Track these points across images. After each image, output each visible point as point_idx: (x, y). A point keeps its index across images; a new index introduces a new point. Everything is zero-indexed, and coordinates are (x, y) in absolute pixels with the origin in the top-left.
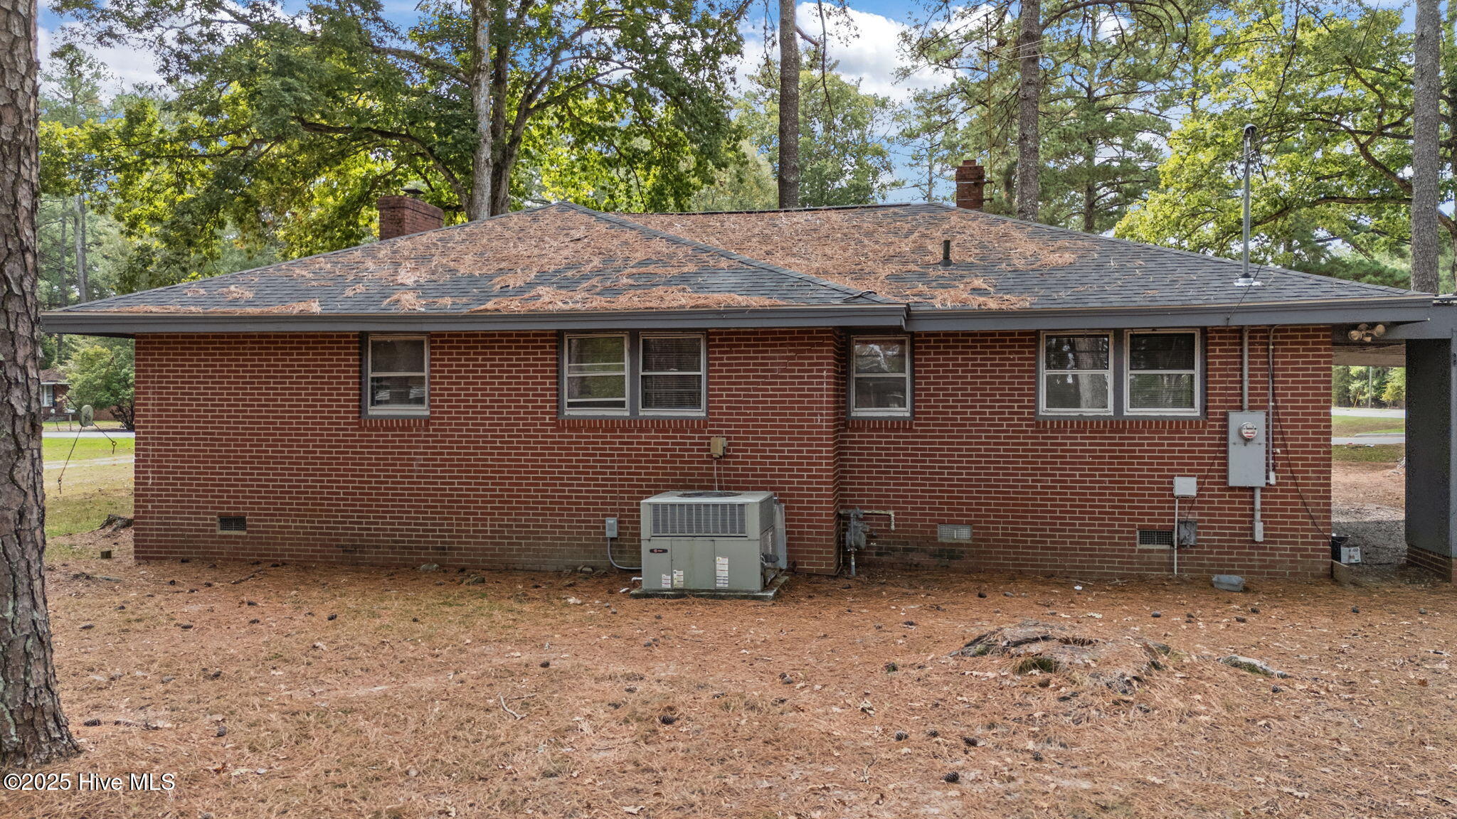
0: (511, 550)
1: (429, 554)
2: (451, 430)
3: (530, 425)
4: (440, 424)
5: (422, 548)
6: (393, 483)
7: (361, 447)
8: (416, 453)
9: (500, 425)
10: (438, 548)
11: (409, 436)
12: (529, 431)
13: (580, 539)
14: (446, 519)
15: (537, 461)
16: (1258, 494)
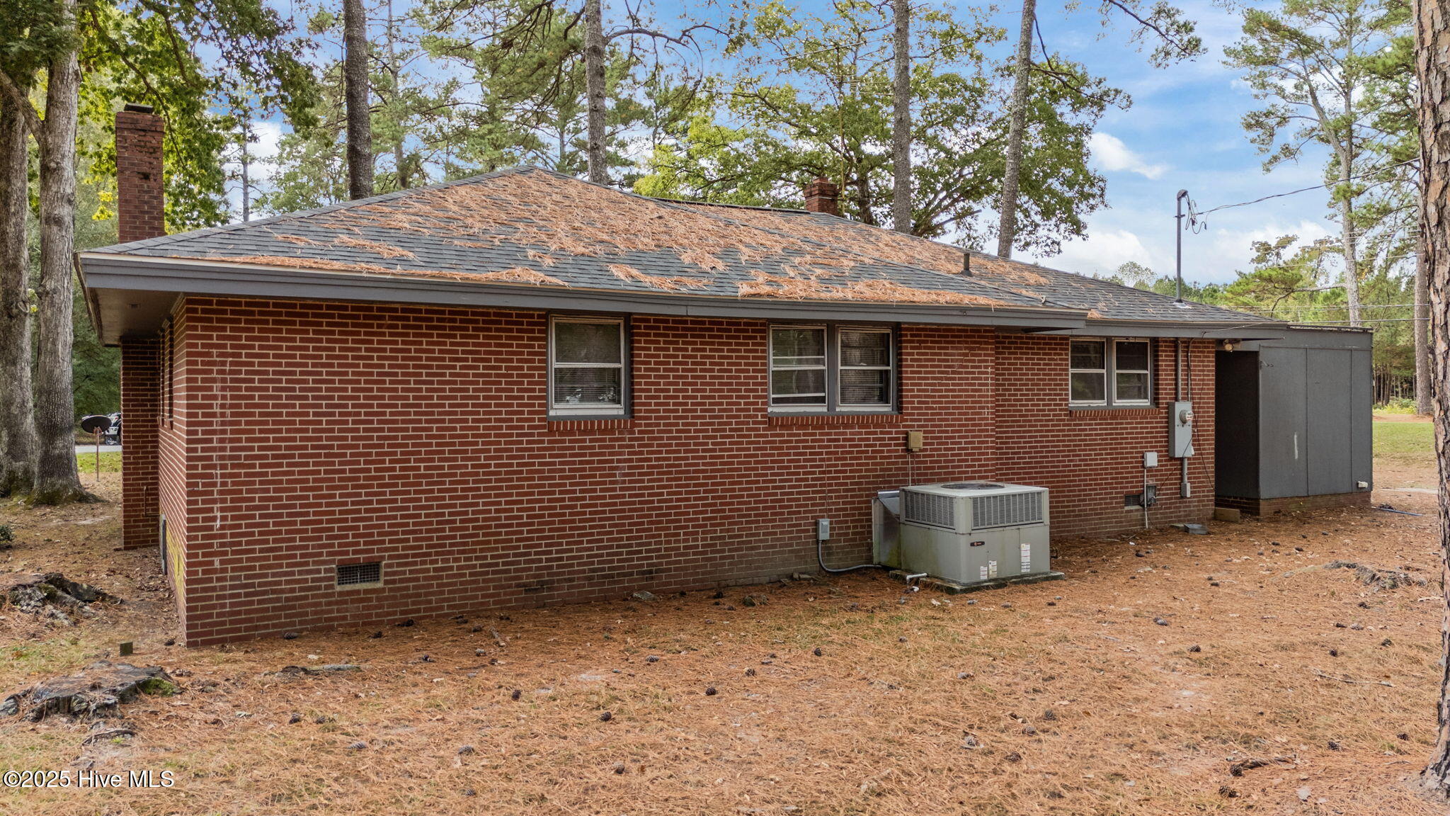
0: (724, 564)
1: (635, 580)
2: (659, 432)
3: (743, 423)
4: (646, 425)
5: (625, 575)
6: (591, 498)
7: (551, 456)
8: (619, 461)
9: (712, 424)
10: (643, 573)
11: (611, 440)
12: (742, 430)
13: (791, 545)
14: (653, 536)
15: (749, 463)
16: (1186, 462)
